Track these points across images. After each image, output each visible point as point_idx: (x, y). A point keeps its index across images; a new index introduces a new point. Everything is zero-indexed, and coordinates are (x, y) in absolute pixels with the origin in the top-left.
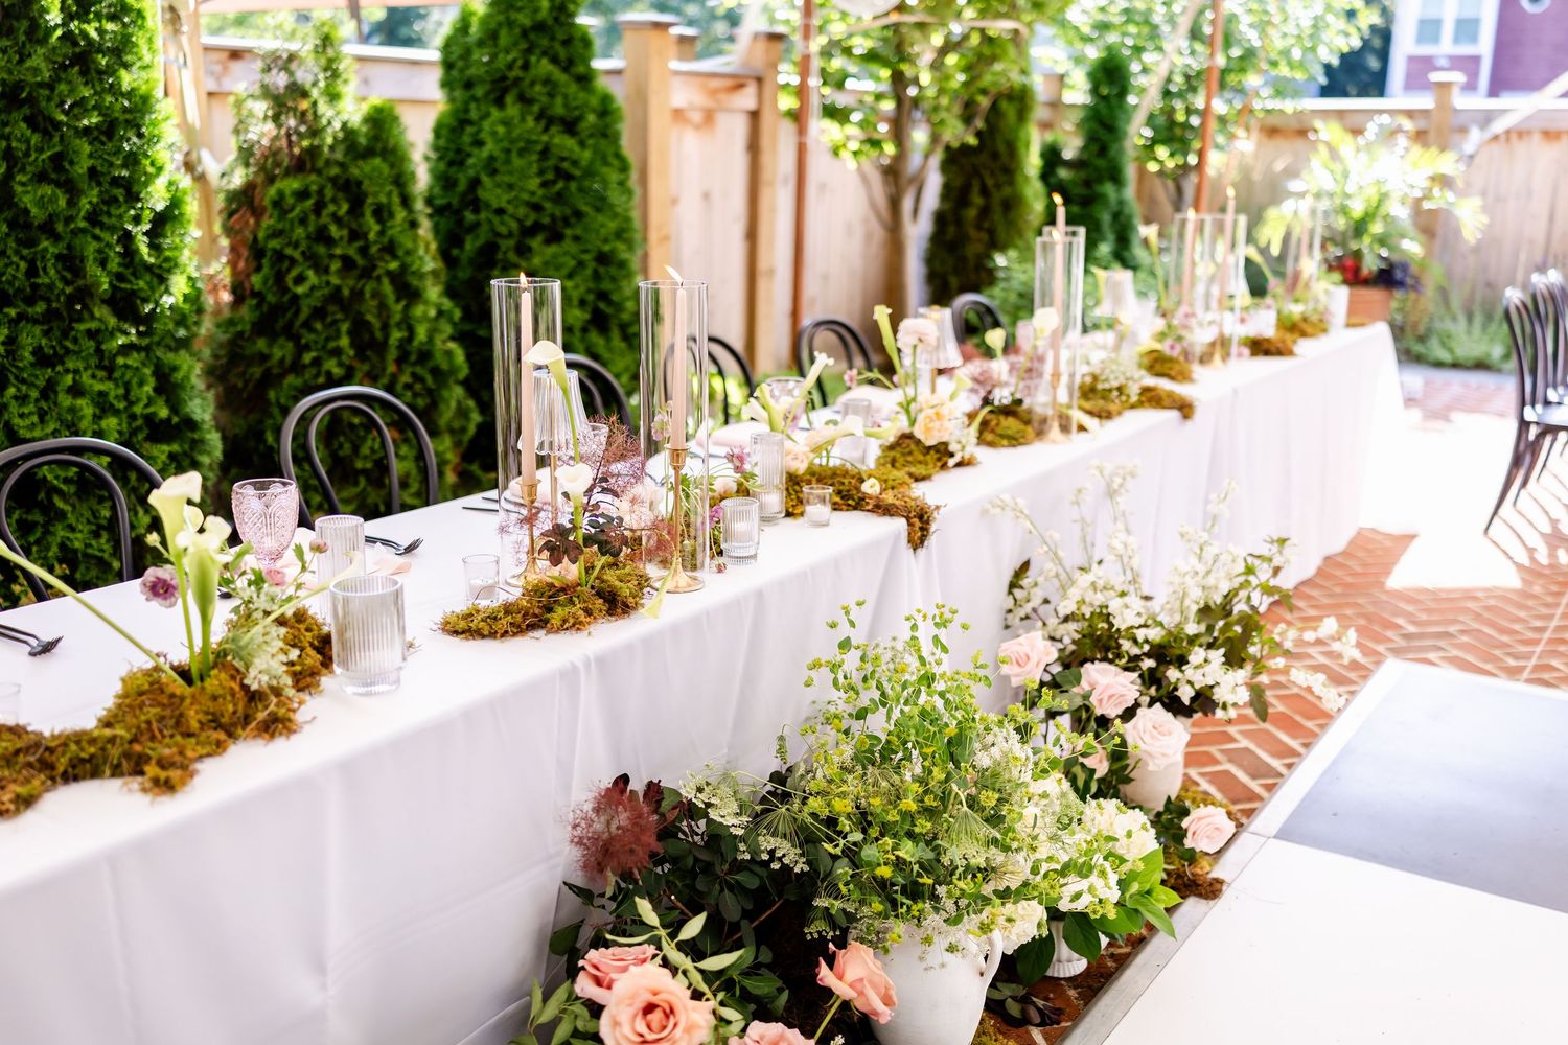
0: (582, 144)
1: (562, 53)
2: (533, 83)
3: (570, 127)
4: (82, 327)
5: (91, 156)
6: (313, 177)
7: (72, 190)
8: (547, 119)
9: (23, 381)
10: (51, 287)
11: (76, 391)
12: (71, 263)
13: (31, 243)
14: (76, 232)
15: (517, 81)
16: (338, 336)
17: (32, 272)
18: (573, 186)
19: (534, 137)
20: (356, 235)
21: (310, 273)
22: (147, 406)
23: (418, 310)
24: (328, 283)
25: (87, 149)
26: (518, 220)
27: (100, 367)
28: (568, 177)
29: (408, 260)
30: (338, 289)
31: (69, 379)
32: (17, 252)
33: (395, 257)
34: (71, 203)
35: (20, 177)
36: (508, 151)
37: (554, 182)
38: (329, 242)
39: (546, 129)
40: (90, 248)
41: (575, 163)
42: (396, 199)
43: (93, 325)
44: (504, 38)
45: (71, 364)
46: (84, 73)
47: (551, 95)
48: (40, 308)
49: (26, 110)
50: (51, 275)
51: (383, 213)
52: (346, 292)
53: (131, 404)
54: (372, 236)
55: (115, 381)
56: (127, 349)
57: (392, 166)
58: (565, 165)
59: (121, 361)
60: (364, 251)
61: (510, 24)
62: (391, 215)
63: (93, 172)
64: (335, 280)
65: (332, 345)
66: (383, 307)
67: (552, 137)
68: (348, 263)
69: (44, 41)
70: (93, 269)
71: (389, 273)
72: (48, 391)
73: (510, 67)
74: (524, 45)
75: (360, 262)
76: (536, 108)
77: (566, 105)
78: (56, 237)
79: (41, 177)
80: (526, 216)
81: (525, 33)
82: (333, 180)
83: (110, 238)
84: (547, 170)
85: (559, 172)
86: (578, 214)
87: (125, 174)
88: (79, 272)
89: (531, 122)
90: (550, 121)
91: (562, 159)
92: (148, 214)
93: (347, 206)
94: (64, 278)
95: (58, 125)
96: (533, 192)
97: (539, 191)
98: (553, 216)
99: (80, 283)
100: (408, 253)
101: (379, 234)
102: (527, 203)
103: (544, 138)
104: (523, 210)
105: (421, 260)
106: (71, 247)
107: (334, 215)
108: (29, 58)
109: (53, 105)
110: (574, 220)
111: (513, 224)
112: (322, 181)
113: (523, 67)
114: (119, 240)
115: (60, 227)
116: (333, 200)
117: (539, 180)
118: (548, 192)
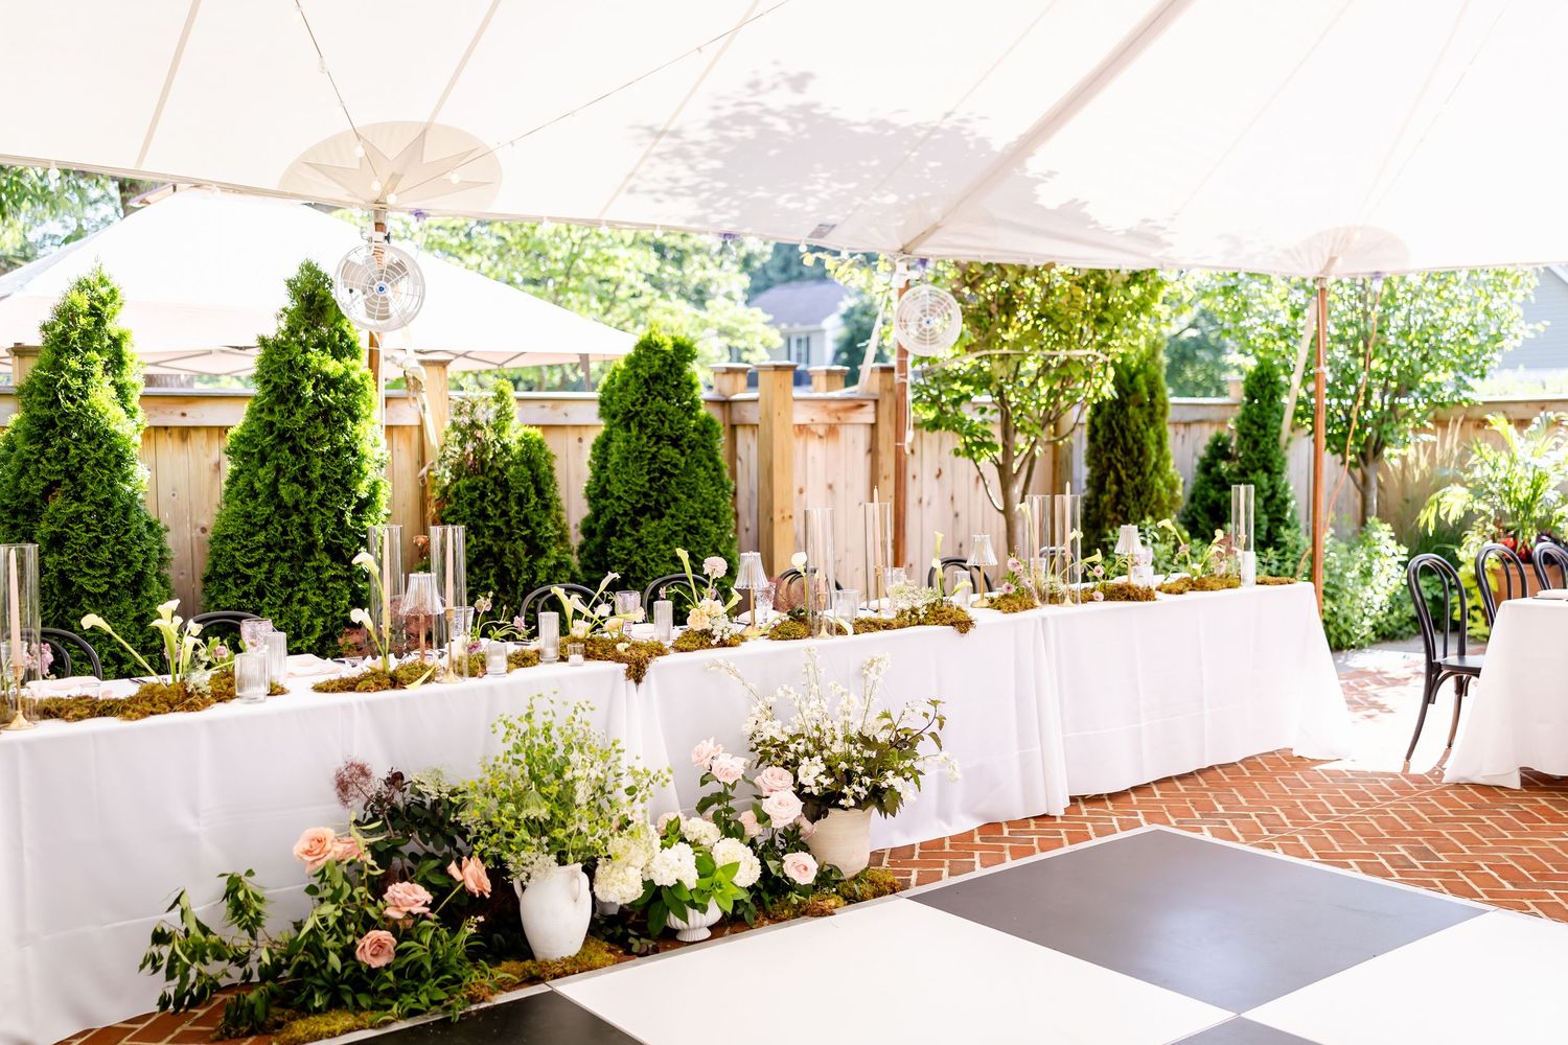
0: (683, 454)
1: (673, 393)
2: (648, 414)
3: (675, 443)
4: (309, 564)
5: (322, 467)
6: (482, 478)
7: (310, 486)
8: (657, 438)
9: (274, 595)
10: (294, 541)
11: (303, 602)
12: (306, 527)
13: (287, 516)
14: (310, 511)
15: (637, 413)
16: (488, 578)
17: (285, 533)
18: (673, 481)
19: (646, 449)
20: (504, 514)
22: (344, 612)
23: (542, 562)
24: (483, 543)
25: (320, 463)
26: (631, 504)
27: (318, 588)
28: (671, 475)
29: (538, 529)
30: (490, 547)
31: (300, 595)
32: (279, 522)
33: (529, 527)
34: (309, 494)
35: (282, 480)
36: (627, 459)
37: (660, 478)
38: (487, 517)
39: (656, 443)
40: (317, 519)
41: (675, 466)
42: (532, 490)
43: (315, 564)
44: (632, 387)
45: (302, 586)
46: (325, 422)
47: (663, 423)
48: (288, 553)
49: (290, 443)
50: (295, 534)
51: (521, 500)
52: (495, 549)
53: (334, 610)
54: (512, 514)
55: (326, 597)
56: (334, 578)
57: (533, 471)
58: (668, 467)
59: (330, 585)
60: (508, 523)
61: (637, 376)
62: (528, 501)
63: (323, 477)
64: (488, 542)
65: (483, 583)
66: (518, 560)
67: (660, 449)
68: (498, 531)
69: (302, 406)
70: (317, 531)
71: (523, 538)
72: (288, 601)
73: (633, 405)
74: (644, 390)
75: (505, 530)
76: (649, 430)
77: (671, 428)
78: (301, 514)
79: (295, 479)
80: (637, 502)
81: (646, 381)
82: (495, 479)
83: (329, 514)
84: (654, 471)
85: (663, 472)
86: (675, 500)
87: (343, 478)
88: (310, 533)
89: (645, 439)
90: (659, 439)
91: (666, 463)
92: (355, 501)
93: (500, 495)
94: (302, 536)
95: (306, 451)
96: (643, 486)
97: (647, 485)
98: (657, 501)
99: (311, 539)
100: (539, 524)
101: (517, 512)
102: (638, 493)
103: (654, 449)
104: (635, 497)
105: (547, 528)
106: (307, 519)
107: (492, 500)
108: (294, 415)
109: (303, 440)
110: (672, 504)
111: (628, 507)
112: (487, 480)
113: (642, 404)
114: (336, 515)
115: (302, 507)
116: (493, 491)
117: (647, 477)
118: (655, 485)
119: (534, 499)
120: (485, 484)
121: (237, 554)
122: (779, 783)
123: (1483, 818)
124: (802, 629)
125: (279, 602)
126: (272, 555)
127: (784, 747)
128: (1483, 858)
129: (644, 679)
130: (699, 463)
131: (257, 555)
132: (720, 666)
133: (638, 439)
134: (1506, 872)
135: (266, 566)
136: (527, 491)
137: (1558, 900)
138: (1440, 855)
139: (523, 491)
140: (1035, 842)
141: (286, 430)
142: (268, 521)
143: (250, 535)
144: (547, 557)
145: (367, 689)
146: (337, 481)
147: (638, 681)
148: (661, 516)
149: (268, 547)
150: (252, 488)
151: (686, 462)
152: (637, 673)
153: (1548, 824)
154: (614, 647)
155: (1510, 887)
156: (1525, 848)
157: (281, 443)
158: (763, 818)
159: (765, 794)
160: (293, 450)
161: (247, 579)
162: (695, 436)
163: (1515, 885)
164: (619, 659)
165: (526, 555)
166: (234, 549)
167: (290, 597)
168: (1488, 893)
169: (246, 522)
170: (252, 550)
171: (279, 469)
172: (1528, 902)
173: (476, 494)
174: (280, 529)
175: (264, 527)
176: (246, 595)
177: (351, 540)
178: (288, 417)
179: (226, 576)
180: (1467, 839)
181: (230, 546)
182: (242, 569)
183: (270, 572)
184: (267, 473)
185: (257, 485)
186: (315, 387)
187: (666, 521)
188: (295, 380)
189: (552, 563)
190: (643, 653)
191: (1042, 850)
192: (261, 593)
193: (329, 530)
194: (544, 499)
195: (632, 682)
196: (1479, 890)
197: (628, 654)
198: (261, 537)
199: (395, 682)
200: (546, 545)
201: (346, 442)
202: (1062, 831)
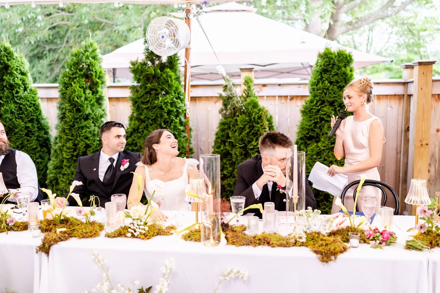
3: (331, 104)
6: (231, 119)
19: (314, 107)
21: (222, 146)
24: (226, 149)
26: (305, 134)
37: (321, 122)
47: (326, 94)
58: (325, 117)
64: (228, 148)
74: (320, 77)
80: (308, 134)
85: (322, 119)
90: (323, 102)
96: (310, 125)
104: (307, 132)
107: (233, 130)
113: (317, 85)
116: (234, 126)
118: (318, 126)
173: (226, 127)
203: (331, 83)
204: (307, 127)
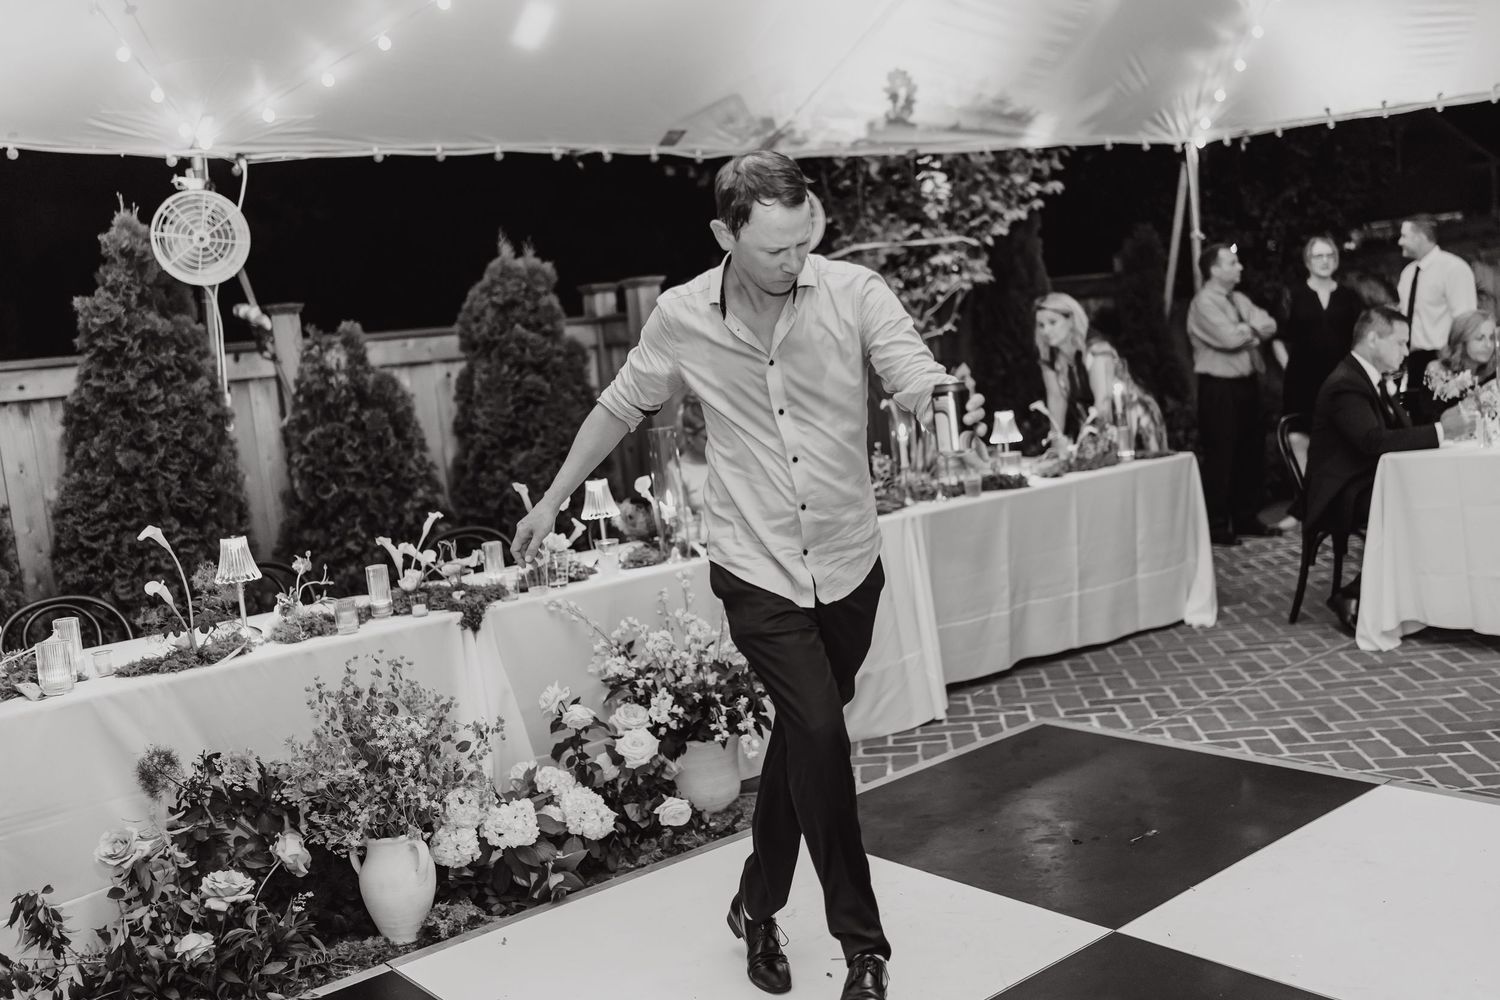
0: (548, 379)
1: (532, 319)
2: (508, 342)
3: (538, 368)
5: (159, 429)
6: (338, 424)
7: (150, 450)
8: (520, 366)
9: (124, 567)
11: (156, 570)
12: (151, 493)
13: (129, 484)
14: (153, 476)
15: (496, 342)
16: (354, 526)
17: (128, 500)
18: (541, 409)
19: (508, 378)
20: (364, 459)
21: (334, 486)
23: (408, 505)
24: (346, 492)
25: (157, 425)
26: (499, 436)
28: (538, 403)
29: (401, 471)
30: (353, 495)
32: (121, 490)
33: (391, 470)
34: (148, 458)
35: (118, 447)
36: (490, 390)
37: (527, 406)
38: (347, 465)
39: (519, 371)
40: (160, 484)
41: (541, 393)
42: (391, 431)
46: (158, 382)
47: (524, 350)
48: (133, 522)
49: (122, 408)
50: (139, 501)
51: (381, 442)
52: (358, 496)
54: (372, 458)
56: (186, 542)
57: (390, 412)
58: (534, 395)
60: (368, 467)
62: (388, 443)
63: (162, 440)
64: (350, 489)
65: (349, 532)
66: (383, 505)
67: (523, 377)
68: (358, 477)
69: (131, 368)
70: (161, 497)
71: (387, 482)
72: (139, 571)
73: (492, 334)
75: (366, 474)
76: (510, 360)
77: (533, 354)
78: (142, 480)
79: (131, 445)
80: (505, 433)
82: (352, 425)
83: (174, 477)
84: (519, 399)
85: (529, 400)
86: (544, 427)
87: (183, 438)
88: (155, 499)
89: (506, 369)
91: (531, 391)
92: (199, 461)
93: (358, 440)
94: (146, 504)
95: (141, 414)
96: (509, 416)
97: (514, 415)
98: (526, 431)
99: (155, 505)
100: (401, 466)
101: (376, 456)
102: (504, 424)
103: (517, 378)
105: (410, 470)
106: (150, 485)
107: (350, 446)
108: (123, 378)
109: (136, 403)
110: (542, 433)
111: (495, 440)
112: (342, 426)
113: (501, 333)
114: (180, 478)
115: (143, 473)
116: (350, 437)
117: (512, 408)
118: (521, 415)
119: (393, 442)
120: (342, 430)
121: (79, 528)
122: (633, 721)
123: (1375, 679)
124: (654, 555)
125: (130, 573)
126: (116, 525)
127: (632, 684)
128: (1375, 725)
129: (482, 625)
130: (565, 386)
131: (99, 528)
132: (559, 606)
133: (499, 369)
134: (1398, 737)
135: (112, 538)
136: (385, 431)
137: (1451, 764)
138: (1331, 725)
139: (380, 434)
140: (919, 749)
141: (117, 394)
142: (108, 491)
143: (89, 507)
144: (414, 500)
145: (172, 669)
146: (177, 443)
147: (476, 629)
148: (532, 445)
149: (112, 517)
150: (89, 457)
151: (552, 387)
152: (473, 621)
153: (1441, 679)
154: (450, 595)
155: (1401, 754)
156: (1417, 709)
157: (112, 409)
158: (618, 760)
159: (620, 733)
160: (126, 415)
161: (93, 553)
162: (560, 359)
163: (1407, 751)
164: (453, 607)
165: (391, 499)
166: (75, 523)
167: (142, 565)
168: (1380, 763)
169: (86, 494)
170: (95, 523)
171: (114, 437)
172: (1420, 769)
173: (334, 441)
174: (122, 496)
175: (105, 497)
176: (93, 569)
177: (199, 503)
178: (118, 381)
179: (70, 551)
180: (1359, 703)
181: (70, 520)
182: (86, 543)
183: (118, 544)
184: (101, 441)
185: (93, 454)
186: (142, 347)
187: (535, 450)
188: (119, 342)
189: (418, 505)
190: (479, 598)
191: (926, 758)
192: (109, 565)
193: (173, 494)
194: (406, 439)
195: (469, 632)
196: (1370, 760)
197: (463, 602)
198: (104, 507)
199: (204, 658)
200: (411, 487)
201: (183, 401)
202: (948, 734)
203: (526, 326)
204: (504, 420)
